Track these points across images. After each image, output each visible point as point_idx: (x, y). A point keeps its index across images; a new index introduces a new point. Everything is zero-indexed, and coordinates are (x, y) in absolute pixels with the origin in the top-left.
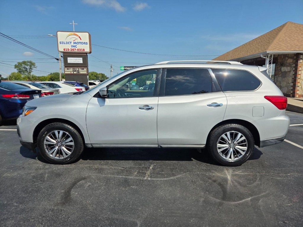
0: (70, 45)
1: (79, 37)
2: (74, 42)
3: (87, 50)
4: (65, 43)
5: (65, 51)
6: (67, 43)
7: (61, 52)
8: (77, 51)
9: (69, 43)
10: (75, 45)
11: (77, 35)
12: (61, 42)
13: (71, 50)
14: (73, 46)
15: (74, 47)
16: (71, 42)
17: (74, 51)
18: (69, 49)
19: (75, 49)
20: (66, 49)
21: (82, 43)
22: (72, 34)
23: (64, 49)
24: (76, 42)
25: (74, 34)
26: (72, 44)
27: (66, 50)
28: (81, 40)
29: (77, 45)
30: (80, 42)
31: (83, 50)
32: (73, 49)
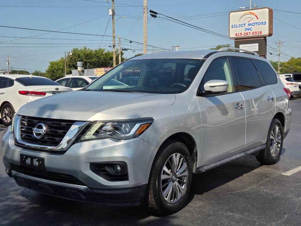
0: (244, 28)
1: (256, 16)
2: (249, 24)
3: (266, 32)
4: (238, 26)
5: (237, 36)
6: (241, 26)
7: (232, 38)
8: (252, 35)
9: (242, 26)
10: (250, 27)
11: (254, 14)
12: (233, 26)
13: (244, 35)
14: (247, 29)
15: (249, 30)
16: (245, 24)
17: (248, 35)
18: (242, 34)
19: (250, 33)
20: (239, 34)
21: (259, 24)
22: (247, 13)
23: (236, 35)
24: (251, 24)
25: (249, 12)
26: (247, 26)
27: (239, 36)
28: (258, 19)
29: (252, 26)
30: (256, 23)
31: (259, 33)
32: (247, 34)
